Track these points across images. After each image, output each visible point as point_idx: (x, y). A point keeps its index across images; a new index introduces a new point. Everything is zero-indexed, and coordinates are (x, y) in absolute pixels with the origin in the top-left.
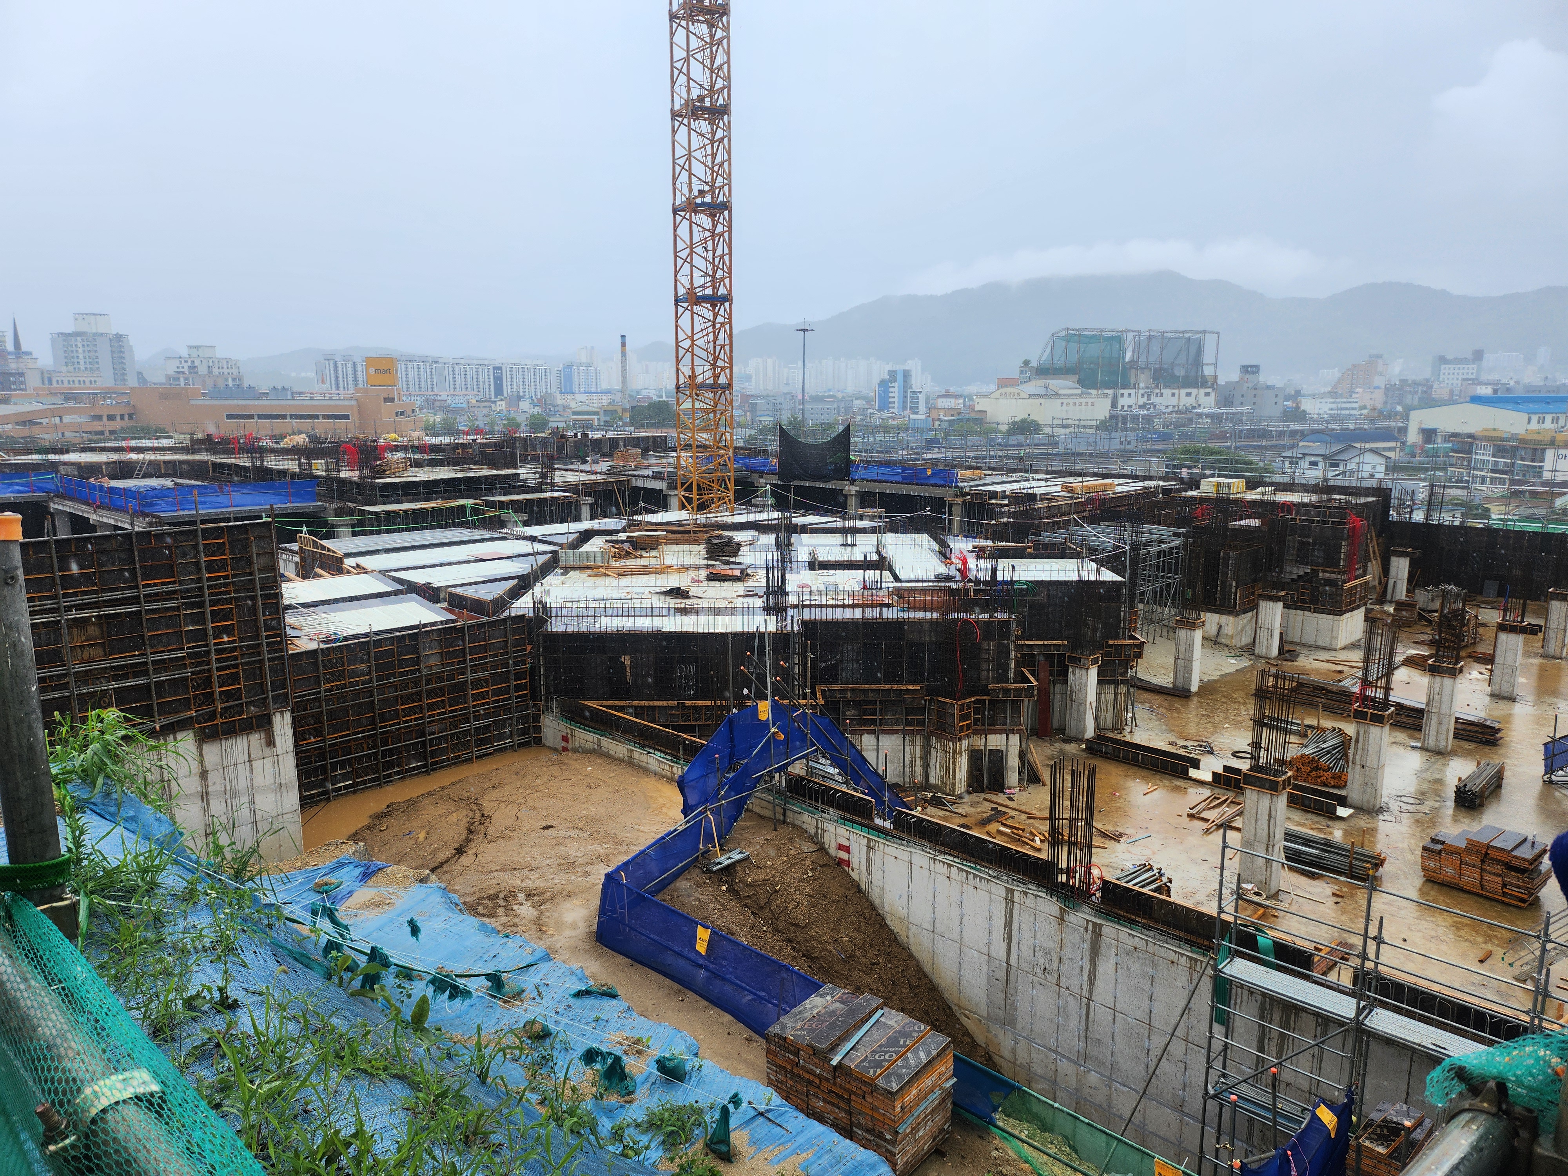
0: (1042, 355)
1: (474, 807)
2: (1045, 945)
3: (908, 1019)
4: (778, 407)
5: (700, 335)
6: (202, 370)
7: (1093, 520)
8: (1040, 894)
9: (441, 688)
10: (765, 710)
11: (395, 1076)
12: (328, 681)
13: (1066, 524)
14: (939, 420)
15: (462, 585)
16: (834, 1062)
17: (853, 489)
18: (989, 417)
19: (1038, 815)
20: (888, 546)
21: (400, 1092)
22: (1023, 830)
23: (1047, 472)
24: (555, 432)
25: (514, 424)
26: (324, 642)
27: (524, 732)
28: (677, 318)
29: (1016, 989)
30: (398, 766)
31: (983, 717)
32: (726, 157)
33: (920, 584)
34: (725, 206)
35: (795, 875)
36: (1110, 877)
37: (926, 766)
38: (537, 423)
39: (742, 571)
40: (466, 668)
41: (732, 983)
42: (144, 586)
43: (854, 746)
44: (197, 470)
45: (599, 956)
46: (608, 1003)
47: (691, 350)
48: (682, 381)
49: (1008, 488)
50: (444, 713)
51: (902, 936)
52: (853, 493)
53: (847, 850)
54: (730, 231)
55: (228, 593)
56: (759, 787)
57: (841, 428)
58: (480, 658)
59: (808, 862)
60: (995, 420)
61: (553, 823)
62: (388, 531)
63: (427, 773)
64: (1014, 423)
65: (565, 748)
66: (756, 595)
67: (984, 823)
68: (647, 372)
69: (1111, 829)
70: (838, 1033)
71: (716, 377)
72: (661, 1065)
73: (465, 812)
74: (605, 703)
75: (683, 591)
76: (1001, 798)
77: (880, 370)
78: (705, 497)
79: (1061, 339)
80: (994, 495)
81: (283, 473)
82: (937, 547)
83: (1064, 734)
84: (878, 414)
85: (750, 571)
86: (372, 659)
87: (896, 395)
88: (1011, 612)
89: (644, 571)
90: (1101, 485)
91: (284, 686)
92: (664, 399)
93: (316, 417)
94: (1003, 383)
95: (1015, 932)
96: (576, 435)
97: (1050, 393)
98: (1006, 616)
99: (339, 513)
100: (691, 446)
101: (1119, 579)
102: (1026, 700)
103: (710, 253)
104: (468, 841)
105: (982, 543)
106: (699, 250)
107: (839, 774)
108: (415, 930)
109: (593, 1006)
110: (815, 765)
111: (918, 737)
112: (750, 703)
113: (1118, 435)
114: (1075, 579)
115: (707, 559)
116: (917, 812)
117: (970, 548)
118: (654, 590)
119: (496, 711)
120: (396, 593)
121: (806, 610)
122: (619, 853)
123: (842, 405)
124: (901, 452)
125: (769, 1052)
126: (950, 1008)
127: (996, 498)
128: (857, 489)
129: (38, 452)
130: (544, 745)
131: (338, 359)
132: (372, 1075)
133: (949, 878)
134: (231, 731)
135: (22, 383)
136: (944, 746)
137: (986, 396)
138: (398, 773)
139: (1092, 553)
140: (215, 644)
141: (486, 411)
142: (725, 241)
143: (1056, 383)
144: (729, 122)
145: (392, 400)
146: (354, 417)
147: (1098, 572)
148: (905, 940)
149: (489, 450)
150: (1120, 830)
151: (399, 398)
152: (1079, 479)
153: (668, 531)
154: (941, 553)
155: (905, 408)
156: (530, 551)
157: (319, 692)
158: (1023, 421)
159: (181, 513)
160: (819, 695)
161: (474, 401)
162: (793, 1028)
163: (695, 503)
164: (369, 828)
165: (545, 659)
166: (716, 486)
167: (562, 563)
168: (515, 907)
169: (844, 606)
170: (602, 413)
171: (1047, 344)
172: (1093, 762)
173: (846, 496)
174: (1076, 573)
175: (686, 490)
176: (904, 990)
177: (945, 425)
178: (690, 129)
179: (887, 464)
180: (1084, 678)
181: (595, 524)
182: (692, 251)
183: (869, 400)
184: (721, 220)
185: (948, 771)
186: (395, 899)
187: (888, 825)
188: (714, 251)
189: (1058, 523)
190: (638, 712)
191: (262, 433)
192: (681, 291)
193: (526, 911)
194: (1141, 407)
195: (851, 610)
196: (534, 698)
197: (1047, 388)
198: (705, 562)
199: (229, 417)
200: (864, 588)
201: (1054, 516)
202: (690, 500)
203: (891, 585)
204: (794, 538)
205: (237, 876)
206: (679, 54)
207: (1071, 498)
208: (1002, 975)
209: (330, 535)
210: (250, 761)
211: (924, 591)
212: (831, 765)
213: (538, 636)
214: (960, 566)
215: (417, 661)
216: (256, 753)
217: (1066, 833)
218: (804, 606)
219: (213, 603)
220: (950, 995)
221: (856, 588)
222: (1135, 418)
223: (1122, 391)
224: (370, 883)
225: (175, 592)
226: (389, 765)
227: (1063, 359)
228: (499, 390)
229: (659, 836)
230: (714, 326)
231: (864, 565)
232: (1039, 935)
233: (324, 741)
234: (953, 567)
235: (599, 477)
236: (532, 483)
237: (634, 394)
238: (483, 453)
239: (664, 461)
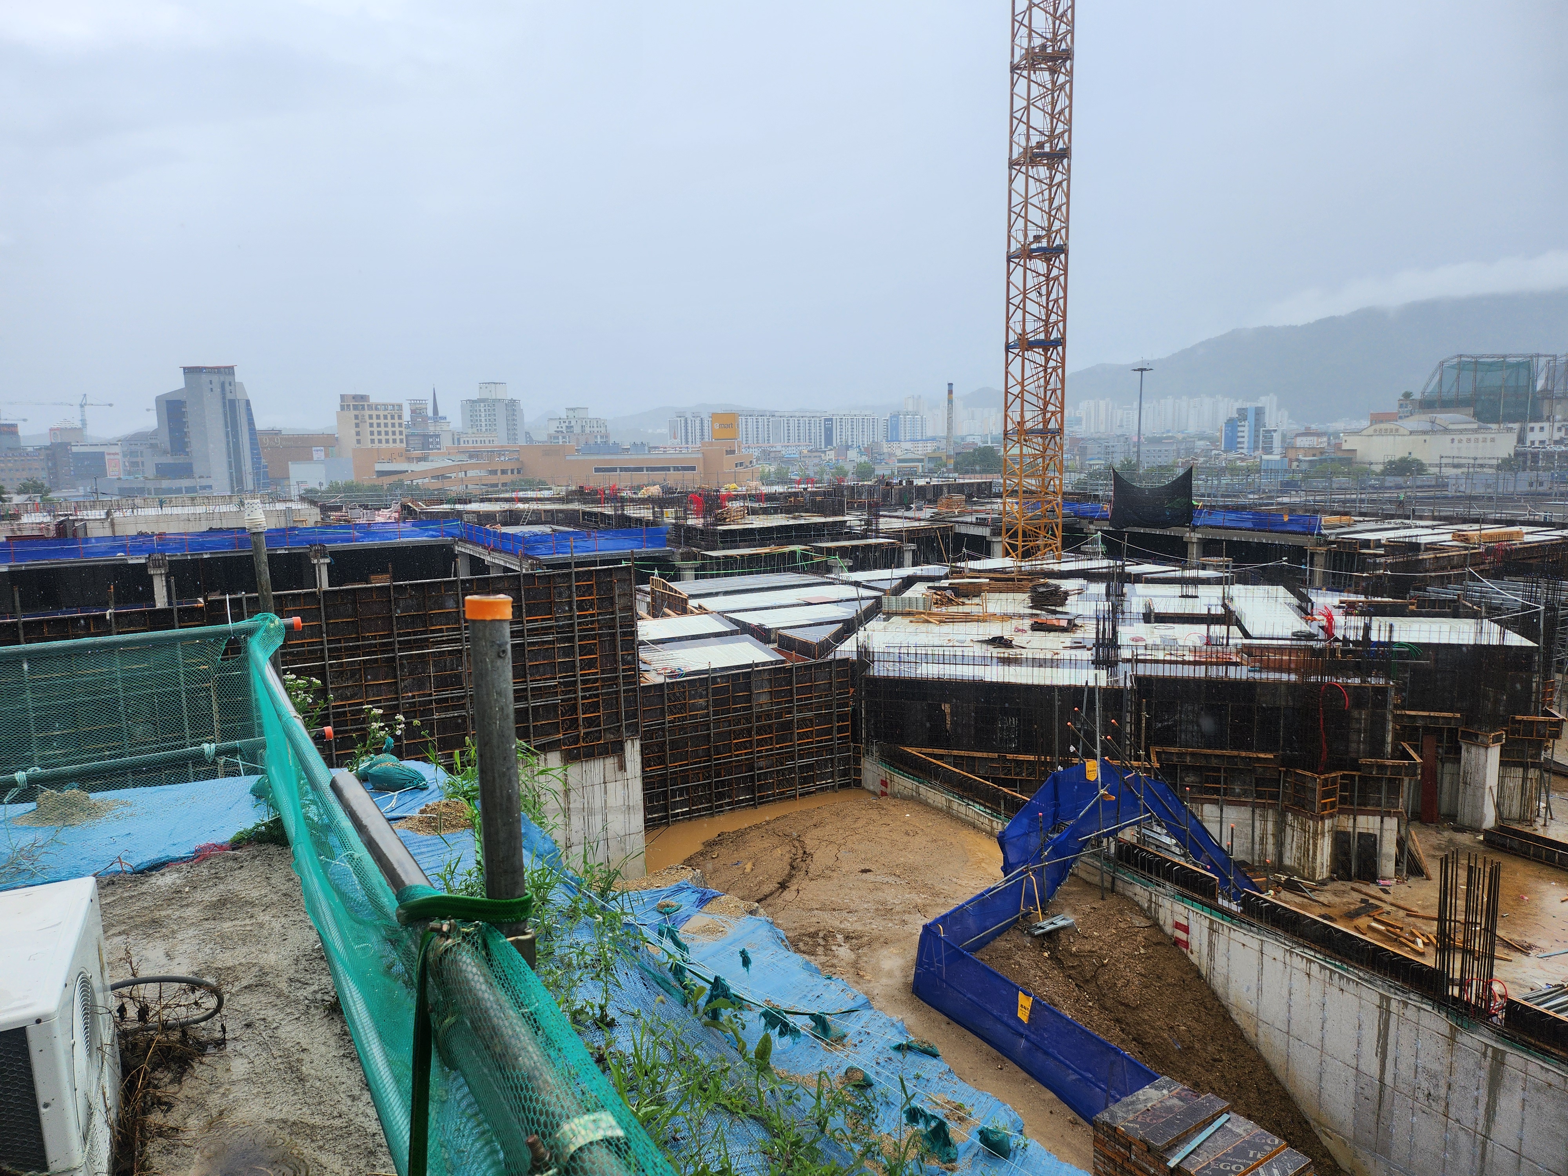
0: (1428, 385)
1: (797, 844)
2: (1428, 1066)
3: (1259, 1130)
4: (1111, 449)
5: (1031, 380)
6: (577, 429)
7: (1496, 575)
8: (1424, 1006)
9: (770, 726)
10: (1093, 770)
11: (751, 1116)
12: (672, 713)
13: (1460, 579)
14: (1298, 460)
15: (791, 627)
16: (1172, 1163)
17: (1195, 536)
18: (1359, 456)
19: (1421, 913)
20: (1236, 599)
21: (758, 1134)
22: (1401, 929)
23: (1434, 518)
24: (882, 480)
25: (841, 473)
26: (670, 677)
27: (845, 773)
28: (1007, 365)
29: (1392, 1114)
30: (729, 797)
31: (1352, 797)
32: (1064, 200)
33: (1275, 642)
34: (1062, 250)
35: (1126, 950)
36: (1516, 996)
37: (1280, 845)
38: (864, 472)
39: (1069, 621)
40: (792, 707)
41: (1056, 1059)
42: (528, 621)
43: (1195, 817)
44: (570, 518)
45: (915, 1009)
46: (930, 1062)
47: (1021, 396)
48: (1010, 427)
49: (1383, 536)
50: (771, 750)
51: (1250, 1032)
52: (1194, 540)
53: (1186, 929)
54: (1066, 274)
55: (593, 629)
56: (1085, 851)
57: (1180, 472)
58: (806, 699)
59: (1140, 938)
60: (1367, 459)
61: (873, 867)
62: (726, 575)
63: (754, 806)
64: (1391, 463)
65: (884, 792)
66: (1084, 647)
67: (1351, 916)
68: (973, 419)
69: (1517, 938)
70: (1176, 1133)
71: (1046, 422)
72: (984, 1136)
73: (788, 848)
74: (925, 750)
75: (1006, 640)
76: (1373, 889)
77: (1228, 408)
78: (1031, 544)
79: (1452, 367)
80: (1366, 544)
81: (639, 521)
82: (1295, 601)
83: (1455, 821)
84: (1224, 456)
85: (1078, 622)
86: (710, 694)
87: (1246, 434)
88: (1388, 677)
89: (967, 618)
90: (1505, 534)
91: (635, 716)
92: (989, 444)
93: (668, 469)
94: (1377, 418)
95: (1391, 1047)
96: (901, 483)
97: (1437, 428)
98: (1382, 682)
99: (686, 557)
100: (1016, 491)
101: (1530, 644)
102: (1406, 780)
103: (1044, 298)
104: (791, 876)
105: (1353, 598)
106: (1033, 295)
107: (1176, 845)
108: (746, 962)
109: (914, 1062)
110: (1148, 832)
111: (1270, 811)
112: (1076, 761)
113: (1526, 476)
114: (1472, 642)
115: (1031, 607)
116: (1269, 896)
117: (1337, 603)
118: (976, 638)
119: (819, 751)
120: (732, 633)
121: (1141, 666)
122: (937, 905)
123: (1183, 446)
124: (1251, 496)
125: (1096, 1140)
126: (1307, 1122)
127: (1369, 548)
128: (1200, 536)
129: (448, 502)
130: (864, 788)
131: (689, 416)
132: (732, 1113)
133: (1309, 975)
134: (590, 754)
135: (438, 443)
136: (1303, 824)
137: (1357, 433)
138: (728, 804)
139: (1493, 612)
140: (582, 675)
141: (816, 461)
142: (1060, 284)
143: (1443, 418)
144: (1069, 165)
145: (733, 452)
146: (700, 468)
147: (1503, 635)
148: (1254, 1038)
149: (819, 499)
150: (1529, 940)
151: (739, 450)
152: (1476, 526)
153: (991, 579)
154: (1300, 607)
155: (1256, 448)
156: (855, 595)
157: (664, 723)
158: (1403, 460)
159: (556, 556)
160: (1153, 758)
161: (805, 452)
162: (1125, 1119)
163: (1020, 550)
164: (702, 854)
165: (866, 703)
166: (1042, 533)
167: (885, 608)
168: (834, 948)
169: (1184, 663)
170: (926, 460)
171: (1434, 375)
172: (1497, 858)
173: (1186, 543)
174: (1472, 636)
175: (1010, 537)
176: (1252, 1095)
177: (1304, 466)
178: (1028, 176)
179: (1237, 509)
180: (1483, 758)
181: (918, 571)
182: (1025, 297)
183: (1213, 441)
184: (1057, 264)
185: (1307, 853)
186: (727, 929)
187: (1234, 907)
188: (1049, 294)
189: (1449, 577)
190: (958, 761)
191: (621, 485)
192: (1012, 338)
193: (844, 952)
194: (1556, 442)
195: (1192, 667)
196: (855, 741)
197: (1433, 422)
198: (1030, 611)
199: (597, 470)
200: (1207, 644)
201: (1444, 569)
202: (1014, 548)
203: (1239, 641)
204: (1127, 588)
205: (603, 894)
206: (1020, 103)
207: (1466, 548)
208: (1373, 1093)
209: (677, 578)
210: (605, 783)
211: (1280, 649)
212: (1167, 835)
213: (861, 679)
214: (1324, 623)
215: (749, 699)
216: (610, 776)
217: (1460, 937)
218: (1138, 661)
219: (581, 638)
220: (1308, 1108)
221: (1198, 643)
222: (1549, 456)
223: (1532, 425)
224: (706, 909)
225: (551, 627)
226: (720, 796)
227: (1454, 390)
228: (829, 440)
229: (978, 892)
230: (1045, 370)
231: (1209, 619)
232: (1422, 1054)
233: (666, 768)
234: (1315, 624)
235: (923, 523)
236: (858, 530)
237: (959, 441)
238: (813, 502)
239: (989, 507)
